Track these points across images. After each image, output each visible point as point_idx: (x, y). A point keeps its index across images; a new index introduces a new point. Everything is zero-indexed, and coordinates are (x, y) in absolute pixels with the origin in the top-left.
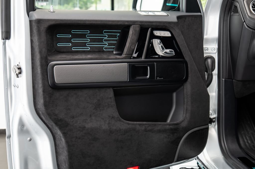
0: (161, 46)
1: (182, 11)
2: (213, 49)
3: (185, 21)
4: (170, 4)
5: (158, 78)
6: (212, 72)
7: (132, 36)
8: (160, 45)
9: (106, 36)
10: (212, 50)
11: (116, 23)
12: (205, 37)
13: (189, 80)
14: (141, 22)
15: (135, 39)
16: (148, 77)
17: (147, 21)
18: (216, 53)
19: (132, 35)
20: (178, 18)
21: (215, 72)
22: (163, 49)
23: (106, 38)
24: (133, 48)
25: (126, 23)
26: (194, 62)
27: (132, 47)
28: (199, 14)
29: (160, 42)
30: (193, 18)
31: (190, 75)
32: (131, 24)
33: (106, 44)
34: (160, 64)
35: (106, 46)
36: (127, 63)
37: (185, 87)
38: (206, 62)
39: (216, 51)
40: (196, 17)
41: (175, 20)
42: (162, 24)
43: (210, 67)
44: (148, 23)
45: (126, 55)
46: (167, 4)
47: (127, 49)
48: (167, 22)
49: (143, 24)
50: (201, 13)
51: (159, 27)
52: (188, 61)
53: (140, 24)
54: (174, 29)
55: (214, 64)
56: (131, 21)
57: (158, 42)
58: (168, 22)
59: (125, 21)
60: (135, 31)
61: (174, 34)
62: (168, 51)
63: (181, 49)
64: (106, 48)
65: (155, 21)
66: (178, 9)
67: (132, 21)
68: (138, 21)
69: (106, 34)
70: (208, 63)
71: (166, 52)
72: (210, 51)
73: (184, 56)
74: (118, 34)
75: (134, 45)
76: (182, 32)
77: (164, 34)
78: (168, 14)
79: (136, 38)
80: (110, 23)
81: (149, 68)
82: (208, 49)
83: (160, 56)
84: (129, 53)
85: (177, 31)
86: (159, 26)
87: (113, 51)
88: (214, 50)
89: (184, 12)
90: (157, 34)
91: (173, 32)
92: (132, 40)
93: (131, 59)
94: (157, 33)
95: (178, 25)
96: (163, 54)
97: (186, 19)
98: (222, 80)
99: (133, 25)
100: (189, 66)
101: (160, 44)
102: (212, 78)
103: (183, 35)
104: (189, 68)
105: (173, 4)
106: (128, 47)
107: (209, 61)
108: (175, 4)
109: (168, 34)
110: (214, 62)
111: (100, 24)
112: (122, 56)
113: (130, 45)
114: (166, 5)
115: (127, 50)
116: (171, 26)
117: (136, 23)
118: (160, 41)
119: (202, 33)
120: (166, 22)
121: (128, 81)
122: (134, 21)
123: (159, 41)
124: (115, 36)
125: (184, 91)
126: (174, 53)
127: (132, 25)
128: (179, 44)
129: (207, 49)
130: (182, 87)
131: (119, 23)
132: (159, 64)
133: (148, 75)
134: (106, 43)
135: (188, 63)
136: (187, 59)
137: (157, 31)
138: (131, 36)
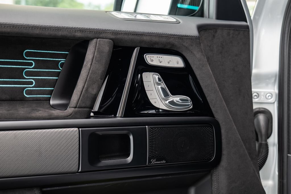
0: (162, 88)
1: (209, 18)
2: (268, 95)
3: (214, 36)
4: (185, 4)
5: (154, 162)
6: (266, 141)
7: (91, 65)
8: (160, 86)
9: (31, 64)
10: (266, 98)
11: (52, 33)
12: (254, 71)
13: (224, 162)
14: (116, 33)
15: (100, 72)
16: (130, 159)
17: (129, 32)
18: (274, 103)
19: (91, 61)
20: (201, 28)
21: (273, 140)
22: (166, 95)
23: (30, 69)
24: (94, 92)
25: (79, 34)
26: (234, 124)
27: (90, 90)
28: (243, 23)
29: (158, 78)
30: (232, 32)
31: (225, 152)
32: (90, 35)
33: (31, 83)
34: (158, 128)
35: (30, 87)
36: (76, 129)
37: (214, 178)
38: (255, 121)
39: (274, 99)
40: (237, 30)
41: (194, 32)
42: (164, 40)
43: (263, 130)
44: (131, 37)
45: (75, 107)
46: (179, 5)
47: (79, 94)
48: (176, 35)
49: (119, 36)
50: (247, 22)
51: (156, 46)
52: (220, 122)
53: (113, 37)
54: (192, 52)
55: (270, 123)
56: (90, 31)
57: (154, 79)
58: (178, 35)
59: (75, 28)
60: (100, 52)
61: (190, 61)
62: (177, 99)
63: (206, 95)
64: (29, 92)
65: (148, 33)
66: (201, 14)
67: (94, 30)
68: (108, 30)
69: (30, 59)
70: (258, 122)
71: (172, 103)
72: (262, 99)
73: (213, 110)
74: (63, 60)
75: (95, 86)
76: (208, 59)
77: (169, 63)
78: (177, 21)
79: (101, 68)
80: (37, 32)
81: (131, 137)
82: (258, 96)
83: (160, 110)
84: (83, 105)
85: (198, 55)
86: (156, 43)
87: (49, 99)
88: (270, 97)
89: (212, 18)
90: (152, 61)
91: (188, 58)
92: (92, 73)
93: (89, 117)
94: (153, 59)
95: (200, 43)
96: (166, 105)
97: (216, 32)
98: (288, 156)
99: (95, 40)
100: (223, 131)
101: (159, 84)
102: (268, 153)
103: (209, 64)
104: (223, 137)
105: (191, 5)
106: (81, 89)
107: (261, 118)
108: (195, 6)
109: (178, 63)
110: (270, 121)
111: (9, 33)
112: (66, 111)
113: (85, 86)
114: (177, 7)
115: (78, 98)
116: (185, 44)
117: (104, 35)
118: (160, 77)
119: (250, 63)
120: (174, 35)
121: (80, 170)
122: (97, 30)
123: (157, 76)
124: (55, 65)
125: (213, 186)
126: (190, 103)
127: (92, 39)
128: (201, 84)
129: (256, 96)
130: (209, 177)
131: (60, 33)
132: (155, 128)
133: (128, 155)
134: (31, 79)
135: (221, 125)
136: (219, 116)
137: (152, 56)
138: (89, 65)
